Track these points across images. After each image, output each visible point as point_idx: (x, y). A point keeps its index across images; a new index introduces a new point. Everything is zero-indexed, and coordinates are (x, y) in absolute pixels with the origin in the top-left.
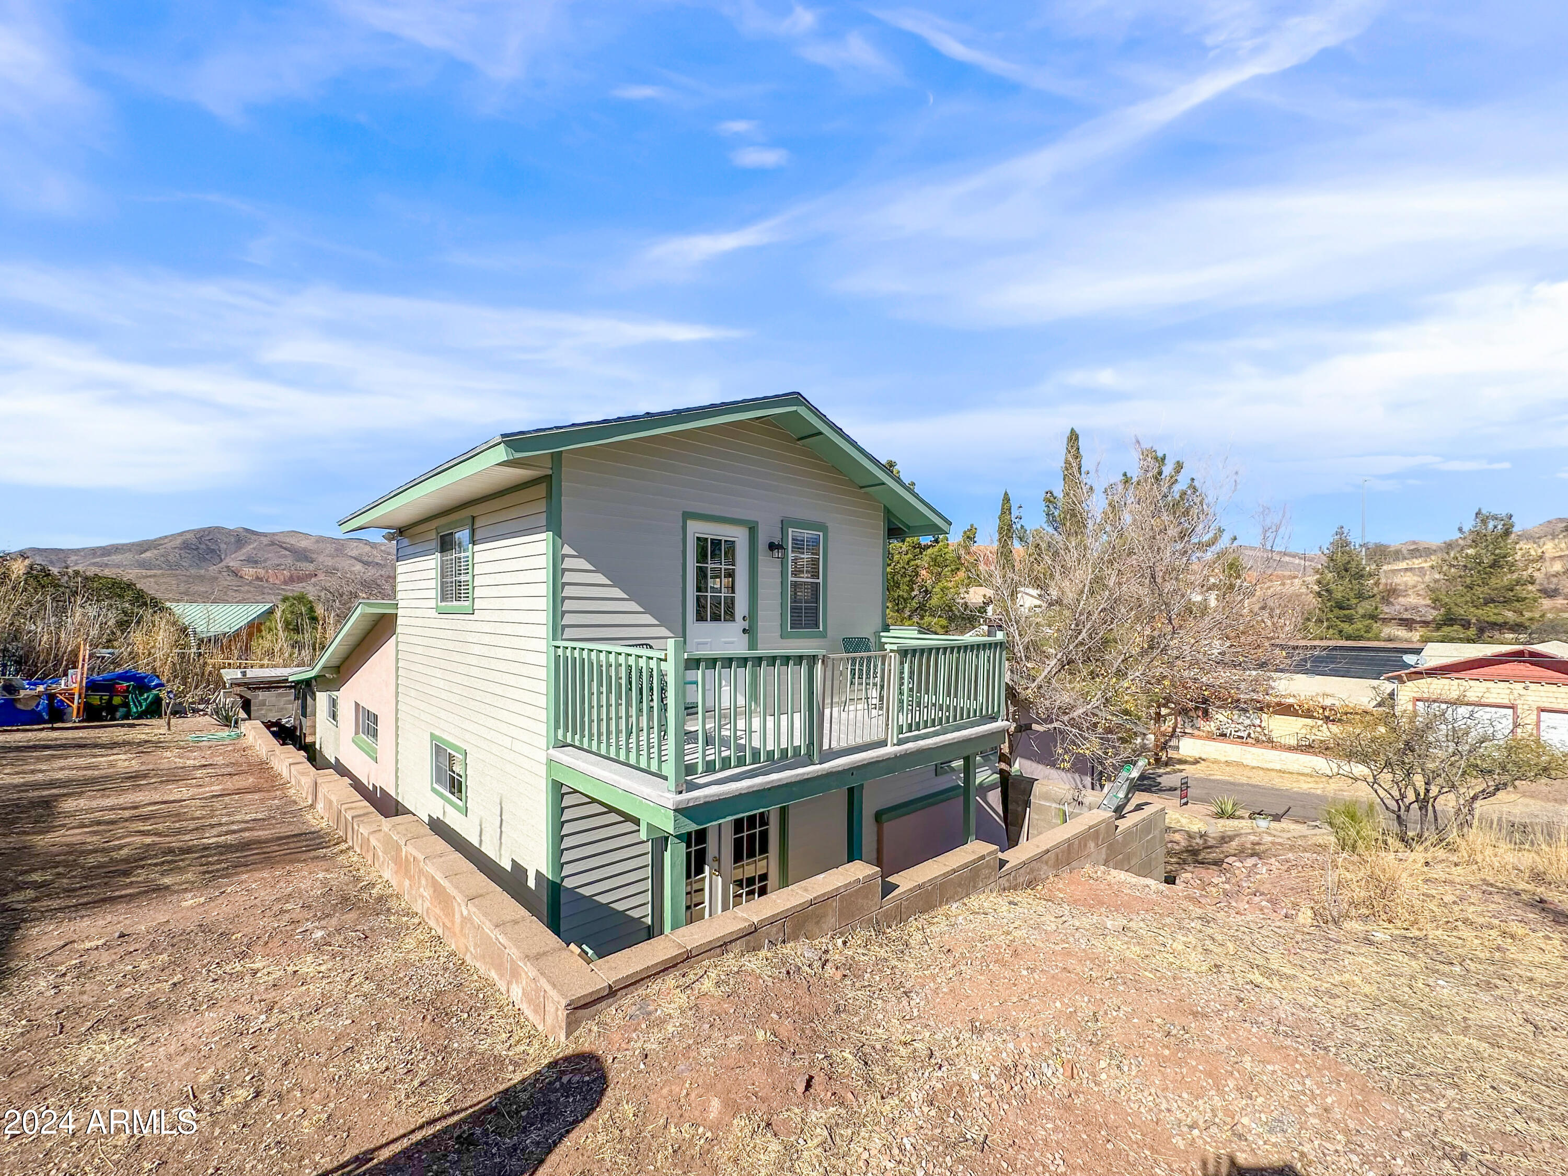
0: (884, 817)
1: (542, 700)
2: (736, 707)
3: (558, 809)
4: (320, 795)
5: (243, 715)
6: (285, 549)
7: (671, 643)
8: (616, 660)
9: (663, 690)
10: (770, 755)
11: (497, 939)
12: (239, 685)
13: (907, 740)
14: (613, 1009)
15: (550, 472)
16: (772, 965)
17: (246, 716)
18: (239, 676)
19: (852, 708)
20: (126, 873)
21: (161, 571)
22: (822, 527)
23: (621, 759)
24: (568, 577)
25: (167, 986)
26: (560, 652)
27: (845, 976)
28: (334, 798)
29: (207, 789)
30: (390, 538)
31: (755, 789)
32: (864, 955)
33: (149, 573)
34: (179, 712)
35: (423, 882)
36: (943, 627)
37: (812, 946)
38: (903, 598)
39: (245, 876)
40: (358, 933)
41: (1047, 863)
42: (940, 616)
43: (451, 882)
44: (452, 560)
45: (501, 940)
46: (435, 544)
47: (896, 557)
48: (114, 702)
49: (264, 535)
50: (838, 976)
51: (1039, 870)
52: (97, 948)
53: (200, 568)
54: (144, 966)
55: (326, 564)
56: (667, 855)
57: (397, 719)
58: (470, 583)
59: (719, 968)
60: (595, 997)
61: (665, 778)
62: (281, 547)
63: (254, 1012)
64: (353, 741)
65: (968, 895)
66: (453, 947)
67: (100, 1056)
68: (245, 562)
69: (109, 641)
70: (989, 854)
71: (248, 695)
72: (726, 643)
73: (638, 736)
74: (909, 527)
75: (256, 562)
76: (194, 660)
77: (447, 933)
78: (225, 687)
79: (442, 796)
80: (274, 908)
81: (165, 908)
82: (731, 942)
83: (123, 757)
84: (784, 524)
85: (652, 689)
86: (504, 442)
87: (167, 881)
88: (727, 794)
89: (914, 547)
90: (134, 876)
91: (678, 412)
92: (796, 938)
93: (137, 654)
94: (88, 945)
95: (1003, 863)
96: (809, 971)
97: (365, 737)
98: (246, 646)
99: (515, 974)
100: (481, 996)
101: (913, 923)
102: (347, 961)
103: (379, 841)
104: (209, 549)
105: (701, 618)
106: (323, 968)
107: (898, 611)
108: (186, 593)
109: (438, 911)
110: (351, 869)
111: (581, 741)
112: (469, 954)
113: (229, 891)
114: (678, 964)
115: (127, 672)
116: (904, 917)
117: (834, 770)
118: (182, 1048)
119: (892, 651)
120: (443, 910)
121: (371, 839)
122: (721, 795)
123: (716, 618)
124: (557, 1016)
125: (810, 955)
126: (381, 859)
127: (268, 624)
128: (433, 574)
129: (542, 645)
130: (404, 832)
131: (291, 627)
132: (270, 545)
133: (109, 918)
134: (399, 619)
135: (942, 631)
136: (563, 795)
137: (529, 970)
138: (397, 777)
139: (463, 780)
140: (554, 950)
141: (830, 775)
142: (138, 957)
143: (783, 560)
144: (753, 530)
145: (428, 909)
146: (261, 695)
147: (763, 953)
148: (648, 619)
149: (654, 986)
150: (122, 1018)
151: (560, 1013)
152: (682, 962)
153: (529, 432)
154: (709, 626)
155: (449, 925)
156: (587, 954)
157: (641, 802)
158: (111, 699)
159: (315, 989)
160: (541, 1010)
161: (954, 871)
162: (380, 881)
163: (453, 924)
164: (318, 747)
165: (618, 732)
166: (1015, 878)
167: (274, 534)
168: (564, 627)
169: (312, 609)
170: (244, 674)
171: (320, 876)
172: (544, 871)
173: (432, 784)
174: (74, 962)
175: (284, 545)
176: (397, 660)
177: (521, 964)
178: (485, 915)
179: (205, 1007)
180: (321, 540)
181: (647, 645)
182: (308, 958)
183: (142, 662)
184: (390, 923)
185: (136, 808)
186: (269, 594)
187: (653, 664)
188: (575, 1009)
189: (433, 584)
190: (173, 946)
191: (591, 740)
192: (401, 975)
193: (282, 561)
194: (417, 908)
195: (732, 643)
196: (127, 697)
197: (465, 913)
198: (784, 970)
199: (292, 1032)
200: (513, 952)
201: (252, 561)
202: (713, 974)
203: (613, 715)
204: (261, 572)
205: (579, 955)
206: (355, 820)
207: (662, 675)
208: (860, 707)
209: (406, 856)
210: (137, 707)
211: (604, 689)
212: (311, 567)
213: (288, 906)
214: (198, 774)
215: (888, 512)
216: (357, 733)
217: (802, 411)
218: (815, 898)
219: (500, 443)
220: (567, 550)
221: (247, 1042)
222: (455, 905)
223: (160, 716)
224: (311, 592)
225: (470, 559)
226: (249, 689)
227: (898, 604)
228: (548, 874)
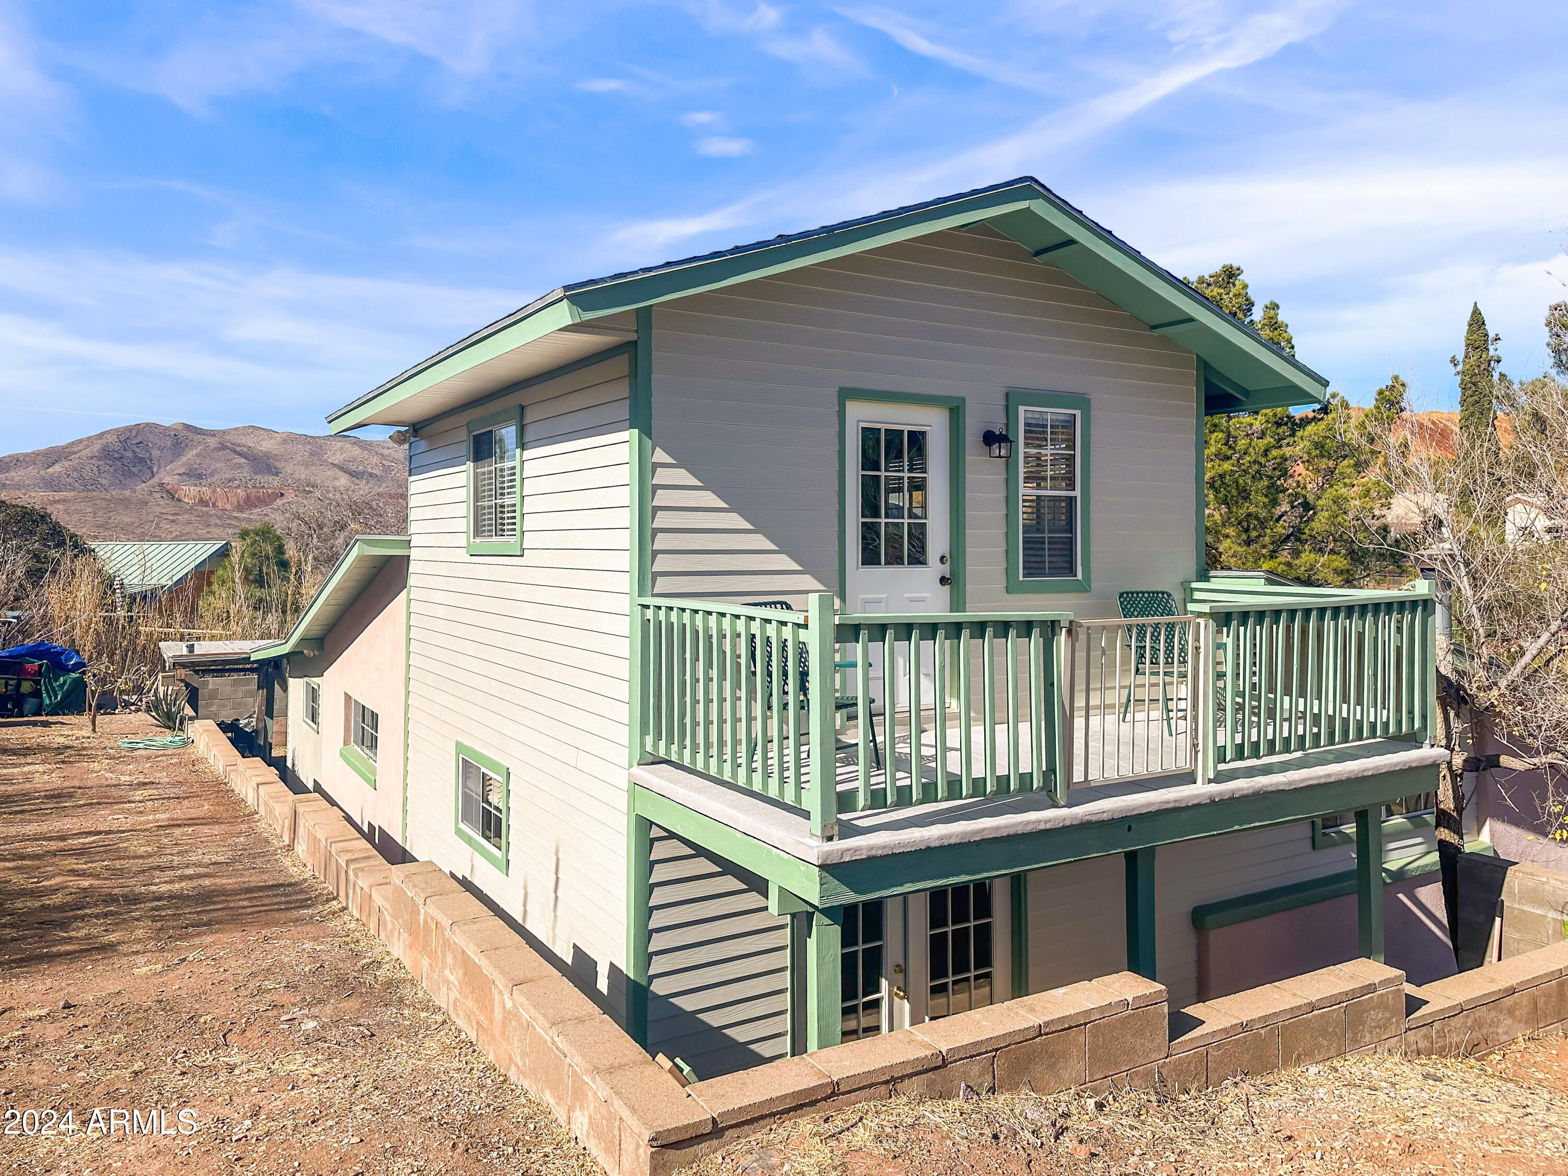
0: (1210, 919)
1: (622, 689)
2: (919, 711)
3: (646, 865)
4: (301, 831)
5: (189, 711)
6: (240, 454)
7: (814, 599)
8: (733, 626)
9: (804, 676)
10: (978, 785)
11: (554, 1042)
12: (184, 666)
13: (1232, 775)
14: (719, 1155)
15: (633, 337)
16: (970, 1122)
17: (193, 714)
18: (185, 651)
19: (1140, 716)
20: (63, 925)
21: (72, 494)
22: (1081, 401)
23: (740, 784)
24: (662, 498)
25: (126, 1073)
26: (650, 614)
27: (1094, 1155)
28: (321, 835)
29: (151, 817)
30: (399, 439)
31: (953, 841)
32: (1132, 1127)
33: (58, 496)
34: (107, 704)
35: (450, 961)
36: (1338, 572)
37: (1039, 1104)
38: (1257, 518)
39: (208, 939)
40: (361, 1028)
41: (1511, 1012)
42: (1332, 552)
43: (489, 958)
44: (490, 472)
45: (559, 1044)
46: (466, 448)
47: (1242, 443)
48: (22, 690)
49: (212, 434)
50: (1082, 1153)
51: (1495, 1024)
52: (40, 1018)
53: (123, 486)
54: (97, 1047)
55: (297, 476)
56: (812, 943)
57: (407, 720)
58: (518, 508)
59: (882, 1116)
60: (692, 1133)
61: (806, 815)
62: (234, 451)
63: (236, 1115)
64: (342, 755)
65: (1341, 1054)
66: (491, 1058)
67: (60, 1150)
68: (185, 477)
69: (17, 599)
70: (1385, 982)
71: (196, 681)
72: (912, 600)
73: (765, 751)
74: (1246, 393)
75: (200, 476)
76: (124, 627)
77: (483, 1037)
78: (163, 670)
79: (469, 841)
80: (251, 986)
81: (114, 975)
82: (902, 1078)
83: (41, 768)
84: (1011, 401)
85: (785, 674)
86: (568, 297)
87: (113, 937)
88: (905, 846)
89: (1278, 424)
90: (74, 930)
91: (828, 230)
92: (1013, 1087)
93: (52, 618)
94: (30, 1014)
95: (1413, 1004)
96: (1032, 1139)
97: (359, 750)
98: (192, 607)
99: (579, 1094)
100: (532, 1127)
101: (1229, 1093)
102: (348, 1064)
103: (386, 899)
104: (136, 457)
105: (870, 557)
106: (318, 1070)
107: (1248, 543)
108: (105, 526)
109: (470, 1003)
110: (347, 939)
111: (681, 755)
112: (513, 1068)
113: (191, 959)
114: (817, 1101)
115: (39, 645)
116: (1214, 1078)
117: (1094, 818)
118: (154, 1150)
119: (1200, 615)
120: (477, 1001)
121: (375, 896)
122: (895, 846)
123: (895, 559)
124: (638, 1156)
125: (1036, 1116)
126: (390, 926)
127: (220, 572)
128: (462, 494)
129: (624, 604)
130: (423, 885)
131: (251, 578)
132: (219, 449)
133: (49, 982)
134: (412, 563)
135: (1338, 579)
136: (652, 841)
137: (598, 1088)
138: (405, 812)
139: (503, 817)
140: (635, 1063)
141: (1086, 826)
142: (89, 1034)
143: (1010, 461)
144: (956, 412)
145: (456, 1000)
146: (212, 682)
147: (953, 1104)
148: (785, 562)
149: (780, 1131)
150: (79, 1108)
151: (641, 1151)
152: (825, 1099)
153: (603, 280)
154: (883, 573)
155: (485, 1023)
156: (681, 1070)
157: (770, 852)
158: (18, 685)
159: (311, 1093)
160: (615, 1148)
161: (1312, 1007)
162: (387, 958)
163: (491, 1022)
164: (289, 764)
165: (736, 742)
166: (1441, 1034)
167: (224, 432)
168: (656, 575)
169: (280, 550)
170: (191, 648)
171: (308, 946)
172: (622, 966)
173: (457, 823)
174: (17, 1033)
175: (238, 449)
176: (409, 627)
177: (586, 1079)
178: (537, 1006)
179: (175, 1104)
180: (291, 439)
181: (781, 603)
182: (297, 1056)
183: (58, 630)
184: (404, 1018)
185: (63, 838)
186: (216, 525)
187: (787, 632)
188: (662, 1146)
189: (462, 510)
190: (129, 1025)
191: (695, 752)
192: (421, 1088)
193: (236, 474)
194: (440, 1000)
195: (922, 600)
196: (38, 682)
197: (509, 1005)
198: (988, 1132)
199: (285, 1146)
200: (577, 1061)
201: (194, 475)
202: (872, 1122)
203: (728, 716)
204: (207, 492)
205: (670, 1071)
206: (352, 867)
207: (802, 652)
208: (1155, 714)
209: (426, 922)
210: (50, 698)
211: (714, 673)
212: (274, 482)
213: (268, 984)
214: (139, 795)
215: (1204, 366)
216: (346, 743)
217: (1038, 207)
218: (1047, 1024)
219: (561, 300)
220: (660, 456)
221: (230, 1152)
222: (495, 992)
223: (80, 712)
224: (278, 520)
225: (518, 471)
226: (197, 672)
227: (1247, 530)
228: (627, 967)
